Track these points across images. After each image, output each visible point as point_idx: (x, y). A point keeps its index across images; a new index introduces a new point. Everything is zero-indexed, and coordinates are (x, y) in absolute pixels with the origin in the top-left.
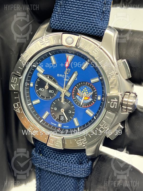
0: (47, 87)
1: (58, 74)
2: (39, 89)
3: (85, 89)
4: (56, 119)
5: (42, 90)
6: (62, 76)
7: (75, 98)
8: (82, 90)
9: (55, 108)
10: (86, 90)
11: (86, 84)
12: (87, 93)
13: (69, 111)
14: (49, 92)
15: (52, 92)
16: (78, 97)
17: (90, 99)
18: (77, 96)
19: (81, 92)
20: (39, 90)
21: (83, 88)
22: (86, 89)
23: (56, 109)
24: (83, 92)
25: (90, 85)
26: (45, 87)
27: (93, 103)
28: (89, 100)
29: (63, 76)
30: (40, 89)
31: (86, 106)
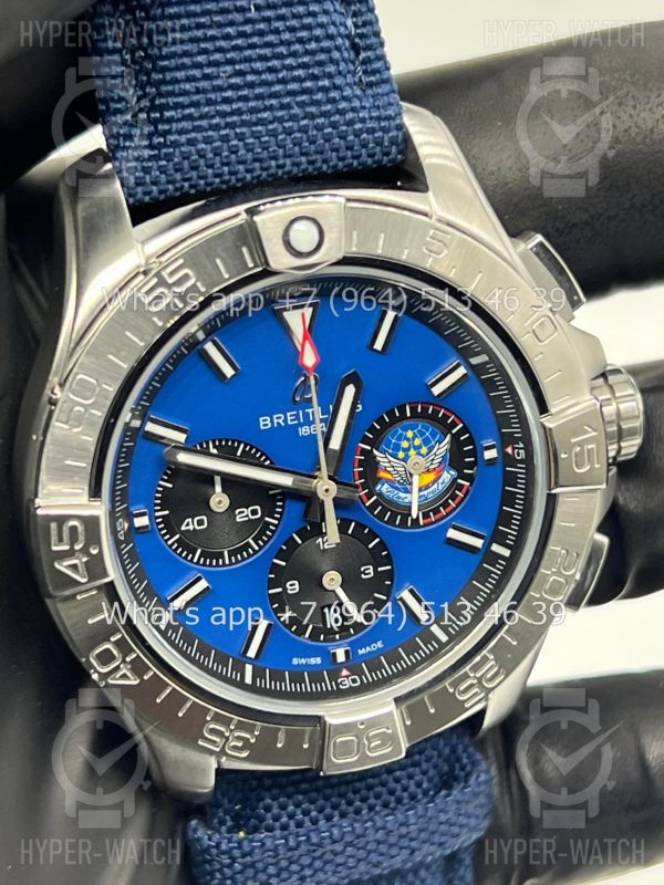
0: (220, 502)
1: (261, 419)
2: (183, 528)
3: (408, 440)
4: (307, 635)
5: (200, 523)
6: (285, 421)
7: (375, 497)
8: (397, 448)
9: (288, 584)
10: (417, 442)
11: (409, 415)
12: (424, 450)
13: (362, 569)
14: (238, 520)
15: (254, 512)
16: (385, 489)
17: (447, 476)
18: (380, 486)
19: (395, 457)
20: (182, 533)
21: (399, 439)
22: (413, 439)
23: (297, 586)
24: (401, 455)
25: (425, 410)
26: (213, 502)
27: (463, 485)
28: (441, 481)
29: (289, 418)
30: (189, 525)
31: (436, 511)
